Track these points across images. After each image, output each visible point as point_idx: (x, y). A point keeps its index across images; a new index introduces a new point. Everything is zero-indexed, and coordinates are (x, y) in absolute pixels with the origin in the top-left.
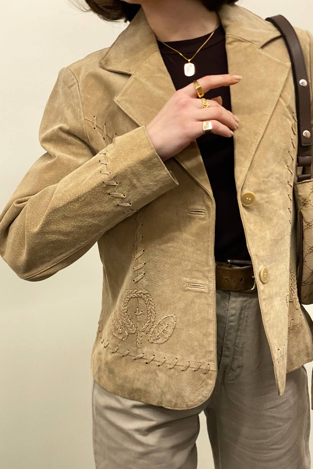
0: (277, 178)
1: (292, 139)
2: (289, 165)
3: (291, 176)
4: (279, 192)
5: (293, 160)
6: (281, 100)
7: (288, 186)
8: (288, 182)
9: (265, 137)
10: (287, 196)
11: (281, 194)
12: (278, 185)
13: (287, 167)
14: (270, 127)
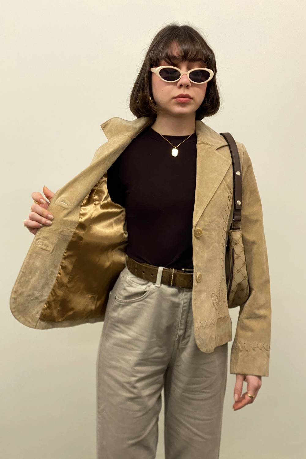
0: (216, 224)
1: (228, 204)
2: (224, 218)
3: (226, 225)
4: (216, 233)
5: (227, 216)
6: (223, 180)
7: (223, 230)
8: (223, 228)
9: (213, 199)
10: (222, 236)
11: (218, 234)
12: (216, 228)
13: (223, 219)
14: (216, 194)
